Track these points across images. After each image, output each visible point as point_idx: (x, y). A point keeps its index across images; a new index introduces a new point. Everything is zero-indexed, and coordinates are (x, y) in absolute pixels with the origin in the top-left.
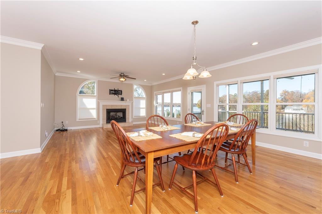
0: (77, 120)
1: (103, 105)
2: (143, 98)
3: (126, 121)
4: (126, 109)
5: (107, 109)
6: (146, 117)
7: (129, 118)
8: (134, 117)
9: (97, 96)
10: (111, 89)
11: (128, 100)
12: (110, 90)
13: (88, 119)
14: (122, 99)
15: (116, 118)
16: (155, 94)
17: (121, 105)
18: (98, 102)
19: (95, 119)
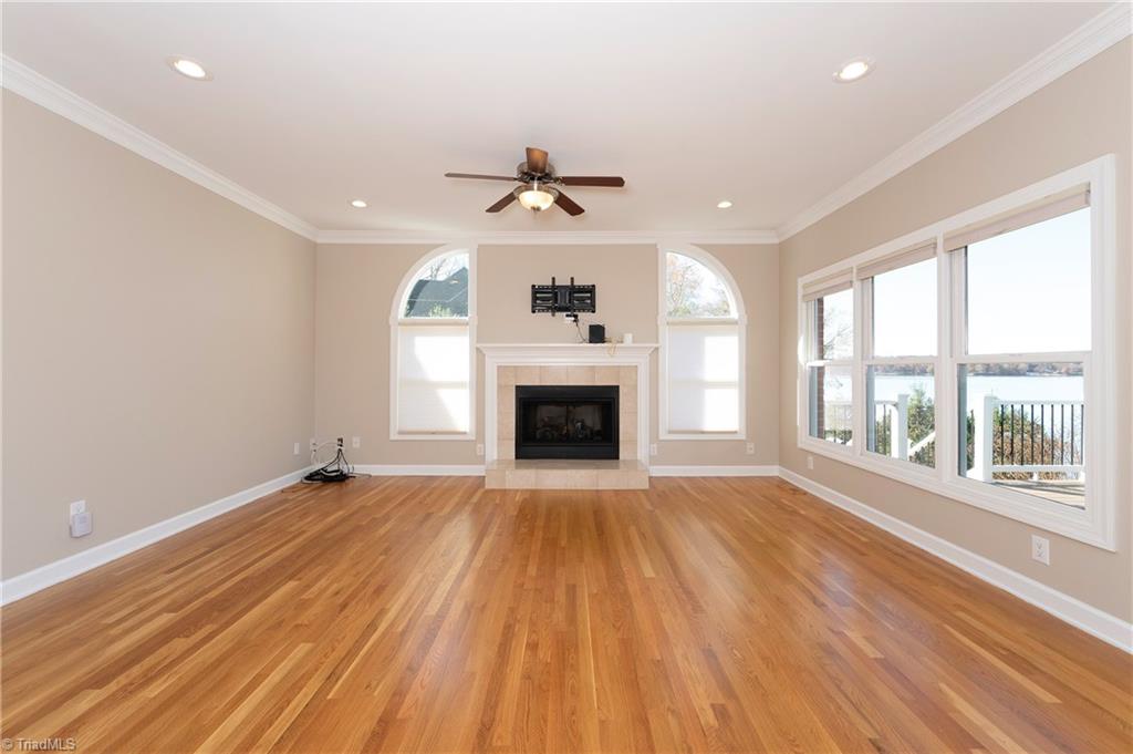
0: (394, 436)
1: (499, 367)
2: (720, 324)
3: (618, 458)
4: (618, 387)
5: (518, 388)
6: (743, 437)
7: (634, 442)
8: (663, 436)
9: (476, 323)
10: (537, 284)
11: (628, 338)
12: (534, 286)
13: (433, 433)
14: (597, 334)
15: (567, 434)
16: (800, 292)
17: (592, 368)
18: (478, 349)
19: (465, 433)
